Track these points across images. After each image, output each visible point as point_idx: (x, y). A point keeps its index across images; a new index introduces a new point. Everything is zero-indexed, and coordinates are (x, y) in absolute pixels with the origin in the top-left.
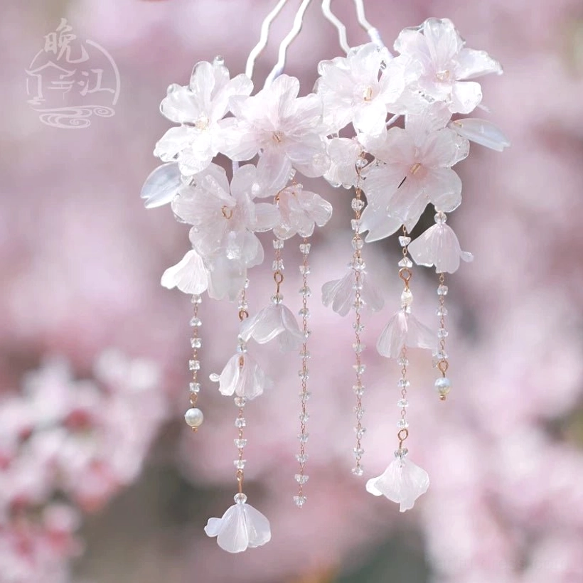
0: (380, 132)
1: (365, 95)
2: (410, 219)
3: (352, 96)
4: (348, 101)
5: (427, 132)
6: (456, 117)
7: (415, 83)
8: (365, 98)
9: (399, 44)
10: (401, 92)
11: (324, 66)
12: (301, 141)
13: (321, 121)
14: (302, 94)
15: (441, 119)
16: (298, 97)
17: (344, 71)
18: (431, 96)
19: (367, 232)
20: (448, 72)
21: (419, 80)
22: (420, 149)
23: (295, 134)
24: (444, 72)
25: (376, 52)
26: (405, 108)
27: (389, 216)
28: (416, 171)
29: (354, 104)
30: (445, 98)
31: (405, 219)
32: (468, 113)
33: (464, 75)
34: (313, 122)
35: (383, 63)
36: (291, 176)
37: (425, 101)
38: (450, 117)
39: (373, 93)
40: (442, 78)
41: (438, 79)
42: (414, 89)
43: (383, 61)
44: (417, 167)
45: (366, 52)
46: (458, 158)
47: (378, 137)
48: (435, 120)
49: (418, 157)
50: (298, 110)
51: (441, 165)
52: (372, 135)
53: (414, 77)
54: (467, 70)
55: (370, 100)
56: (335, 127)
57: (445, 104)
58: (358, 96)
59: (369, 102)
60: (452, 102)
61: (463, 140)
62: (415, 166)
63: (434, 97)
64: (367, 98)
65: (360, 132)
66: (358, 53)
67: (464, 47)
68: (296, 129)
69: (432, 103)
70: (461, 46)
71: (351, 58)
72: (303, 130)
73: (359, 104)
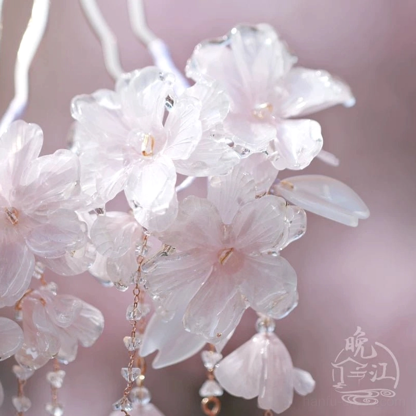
0: (166, 206)
1: (143, 149)
2: (219, 336)
3: (124, 150)
4: (120, 157)
5: (240, 201)
6: (285, 174)
7: (218, 126)
8: (144, 152)
9: (194, 66)
10: (196, 142)
11: (81, 105)
12: (48, 222)
13: (77, 190)
14: (47, 150)
15: (262, 180)
16: (40, 155)
17: (113, 112)
18: (244, 145)
19: (156, 352)
20: (269, 106)
21: (225, 120)
22: (230, 228)
23: (38, 210)
24: (264, 106)
25: (158, 81)
26: (204, 165)
27: (187, 330)
28: (225, 261)
29: (127, 162)
30: (266, 147)
31: (212, 335)
32: (302, 168)
33: (296, 110)
34: (65, 191)
35: (168, 98)
36: (38, 273)
37: (235, 154)
38: (275, 175)
39: (155, 145)
40: (260, 116)
41: (256, 116)
42: (218, 136)
43: (169, 97)
44: (228, 253)
45: (144, 81)
46: (289, 238)
47: (164, 213)
48: (252, 181)
49: (228, 241)
50: (42, 174)
51: (264, 251)
52: (154, 210)
53: (216, 117)
54: (301, 99)
55: (152, 154)
56: (99, 199)
57: (267, 157)
58: (133, 148)
59: (151, 158)
60: (276, 152)
61: (296, 211)
62: (223, 254)
63: (248, 148)
64: (147, 152)
65: (136, 206)
66: (131, 83)
67: (295, 66)
68: (38, 205)
69: (247, 155)
70: (289, 65)
71: (123, 92)
72: (51, 205)
73: (135, 161)
